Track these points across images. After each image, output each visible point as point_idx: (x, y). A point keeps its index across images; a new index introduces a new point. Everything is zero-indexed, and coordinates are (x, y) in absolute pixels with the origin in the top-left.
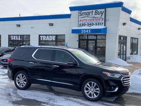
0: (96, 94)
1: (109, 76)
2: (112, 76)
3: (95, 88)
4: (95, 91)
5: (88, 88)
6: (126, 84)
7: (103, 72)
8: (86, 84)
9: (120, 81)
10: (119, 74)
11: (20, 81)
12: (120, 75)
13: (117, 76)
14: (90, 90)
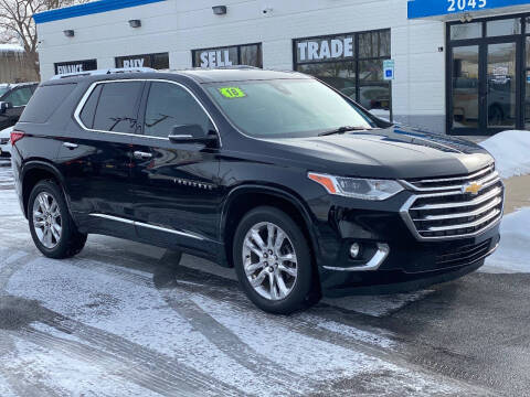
0: (287, 279)
1: (338, 192)
2: (357, 191)
3: (284, 251)
4: (281, 267)
5: (257, 252)
6: (445, 233)
7: (311, 175)
8: (248, 234)
9: (397, 216)
10: (394, 184)
11: (43, 222)
12: (396, 187)
13: (380, 192)
14: (262, 260)
